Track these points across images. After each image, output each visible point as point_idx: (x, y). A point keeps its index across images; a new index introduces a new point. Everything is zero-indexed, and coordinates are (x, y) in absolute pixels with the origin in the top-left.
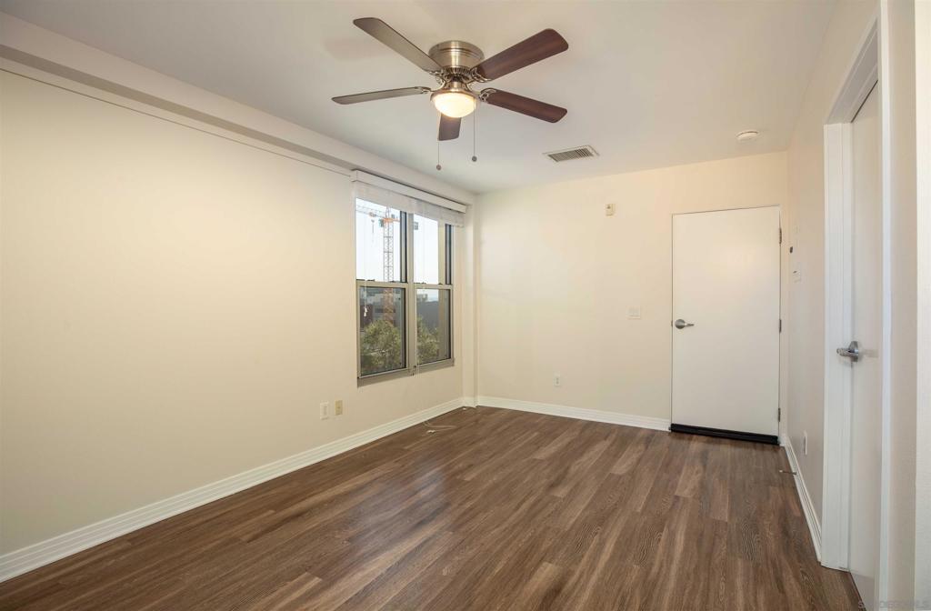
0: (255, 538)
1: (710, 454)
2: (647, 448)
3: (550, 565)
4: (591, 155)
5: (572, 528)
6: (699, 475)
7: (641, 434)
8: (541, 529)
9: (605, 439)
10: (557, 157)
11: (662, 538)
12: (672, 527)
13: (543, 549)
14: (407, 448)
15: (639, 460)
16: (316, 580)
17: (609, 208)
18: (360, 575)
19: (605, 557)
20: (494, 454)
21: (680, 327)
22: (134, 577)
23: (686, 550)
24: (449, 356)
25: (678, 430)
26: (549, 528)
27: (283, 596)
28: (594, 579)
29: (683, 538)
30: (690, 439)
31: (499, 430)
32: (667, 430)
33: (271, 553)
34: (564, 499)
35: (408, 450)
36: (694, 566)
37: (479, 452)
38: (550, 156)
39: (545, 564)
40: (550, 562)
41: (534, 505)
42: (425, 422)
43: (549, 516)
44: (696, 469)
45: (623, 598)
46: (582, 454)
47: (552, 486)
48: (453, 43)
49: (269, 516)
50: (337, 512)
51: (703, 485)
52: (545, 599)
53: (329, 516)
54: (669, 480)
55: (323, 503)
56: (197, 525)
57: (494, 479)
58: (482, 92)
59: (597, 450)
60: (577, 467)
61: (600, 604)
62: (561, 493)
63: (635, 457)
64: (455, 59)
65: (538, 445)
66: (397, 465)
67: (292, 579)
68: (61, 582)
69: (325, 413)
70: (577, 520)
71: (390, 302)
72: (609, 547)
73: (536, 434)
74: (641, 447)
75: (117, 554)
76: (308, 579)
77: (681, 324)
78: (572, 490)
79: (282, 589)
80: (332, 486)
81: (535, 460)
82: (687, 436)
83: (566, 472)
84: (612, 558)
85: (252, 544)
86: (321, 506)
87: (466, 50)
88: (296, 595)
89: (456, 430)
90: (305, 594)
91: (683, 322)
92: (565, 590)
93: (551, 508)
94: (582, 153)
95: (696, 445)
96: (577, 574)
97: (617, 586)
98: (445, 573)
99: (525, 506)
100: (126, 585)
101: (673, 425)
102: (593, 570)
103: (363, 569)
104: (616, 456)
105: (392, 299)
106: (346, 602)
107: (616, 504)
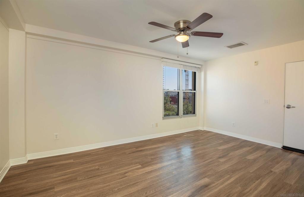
0: (130, 154)
1: (299, 160)
2: (267, 152)
3: (208, 179)
4: (244, 45)
5: (221, 171)
6: (288, 166)
7: (267, 147)
8: (209, 169)
9: (249, 147)
10: (231, 47)
11: (256, 182)
12: (263, 180)
13: (207, 174)
14: (176, 139)
15: (261, 156)
16: (140, 166)
17: (256, 62)
18: (151, 167)
19: (229, 182)
20: (204, 145)
21: (288, 108)
22: (103, 156)
23: (265, 188)
24: (194, 113)
25: (285, 148)
26: (213, 169)
27: (131, 167)
28: (221, 187)
29: (266, 184)
30: (291, 153)
31: (209, 138)
32: (281, 148)
33: (131, 158)
34: (222, 162)
35: (176, 140)
36: (265, 194)
37: (199, 143)
38: (227, 47)
39: (206, 178)
40: (208, 178)
41: (211, 161)
42: (184, 133)
43: (214, 166)
44: (288, 164)
45: (229, 195)
46: (237, 150)
47: (220, 158)
48: (181, 21)
49: (134, 149)
50: (151, 152)
51: (287, 170)
52: (201, 187)
53: (148, 152)
54: (271, 165)
55: (148, 149)
56: (118, 148)
57: (200, 152)
58: (191, 33)
59: (244, 150)
60: (233, 154)
61: (220, 194)
62: (222, 160)
63: (260, 154)
64: (182, 25)
65: (221, 144)
66: (172, 143)
67: (135, 164)
68: (91, 154)
69: (153, 126)
70: (224, 169)
71: (188, 96)
72: (232, 180)
73: (222, 141)
74: (265, 152)
75: (101, 151)
76: (138, 165)
77: (289, 107)
78: (227, 160)
79: (132, 166)
80: (152, 145)
81: (217, 149)
82: (290, 151)
83: (227, 154)
84: (231, 183)
85: (128, 155)
86: (147, 150)
87: (185, 22)
88: (134, 168)
89: (194, 136)
90: (137, 168)
91: (290, 106)
92: (209, 187)
93: (216, 164)
94: (240, 44)
95: (293, 155)
96: (216, 184)
97: (229, 191)
98: (174, 173)
99: (207, 161)
100: (102, 157)
101: (284, 146)
102: (222, 184)
103: (153, 166)
104: (251, 153)
105: (188, 95)
106: (146, 173)
107: (242, 168)
